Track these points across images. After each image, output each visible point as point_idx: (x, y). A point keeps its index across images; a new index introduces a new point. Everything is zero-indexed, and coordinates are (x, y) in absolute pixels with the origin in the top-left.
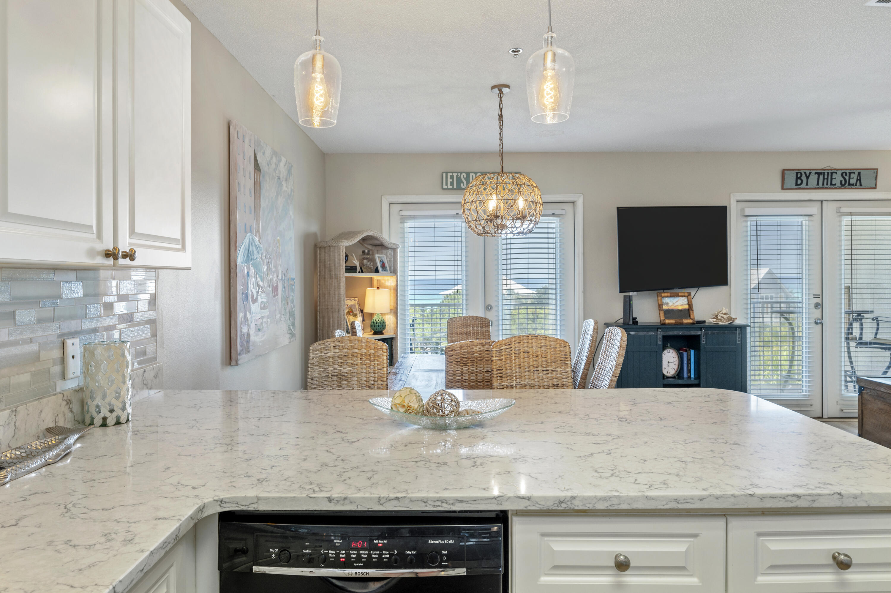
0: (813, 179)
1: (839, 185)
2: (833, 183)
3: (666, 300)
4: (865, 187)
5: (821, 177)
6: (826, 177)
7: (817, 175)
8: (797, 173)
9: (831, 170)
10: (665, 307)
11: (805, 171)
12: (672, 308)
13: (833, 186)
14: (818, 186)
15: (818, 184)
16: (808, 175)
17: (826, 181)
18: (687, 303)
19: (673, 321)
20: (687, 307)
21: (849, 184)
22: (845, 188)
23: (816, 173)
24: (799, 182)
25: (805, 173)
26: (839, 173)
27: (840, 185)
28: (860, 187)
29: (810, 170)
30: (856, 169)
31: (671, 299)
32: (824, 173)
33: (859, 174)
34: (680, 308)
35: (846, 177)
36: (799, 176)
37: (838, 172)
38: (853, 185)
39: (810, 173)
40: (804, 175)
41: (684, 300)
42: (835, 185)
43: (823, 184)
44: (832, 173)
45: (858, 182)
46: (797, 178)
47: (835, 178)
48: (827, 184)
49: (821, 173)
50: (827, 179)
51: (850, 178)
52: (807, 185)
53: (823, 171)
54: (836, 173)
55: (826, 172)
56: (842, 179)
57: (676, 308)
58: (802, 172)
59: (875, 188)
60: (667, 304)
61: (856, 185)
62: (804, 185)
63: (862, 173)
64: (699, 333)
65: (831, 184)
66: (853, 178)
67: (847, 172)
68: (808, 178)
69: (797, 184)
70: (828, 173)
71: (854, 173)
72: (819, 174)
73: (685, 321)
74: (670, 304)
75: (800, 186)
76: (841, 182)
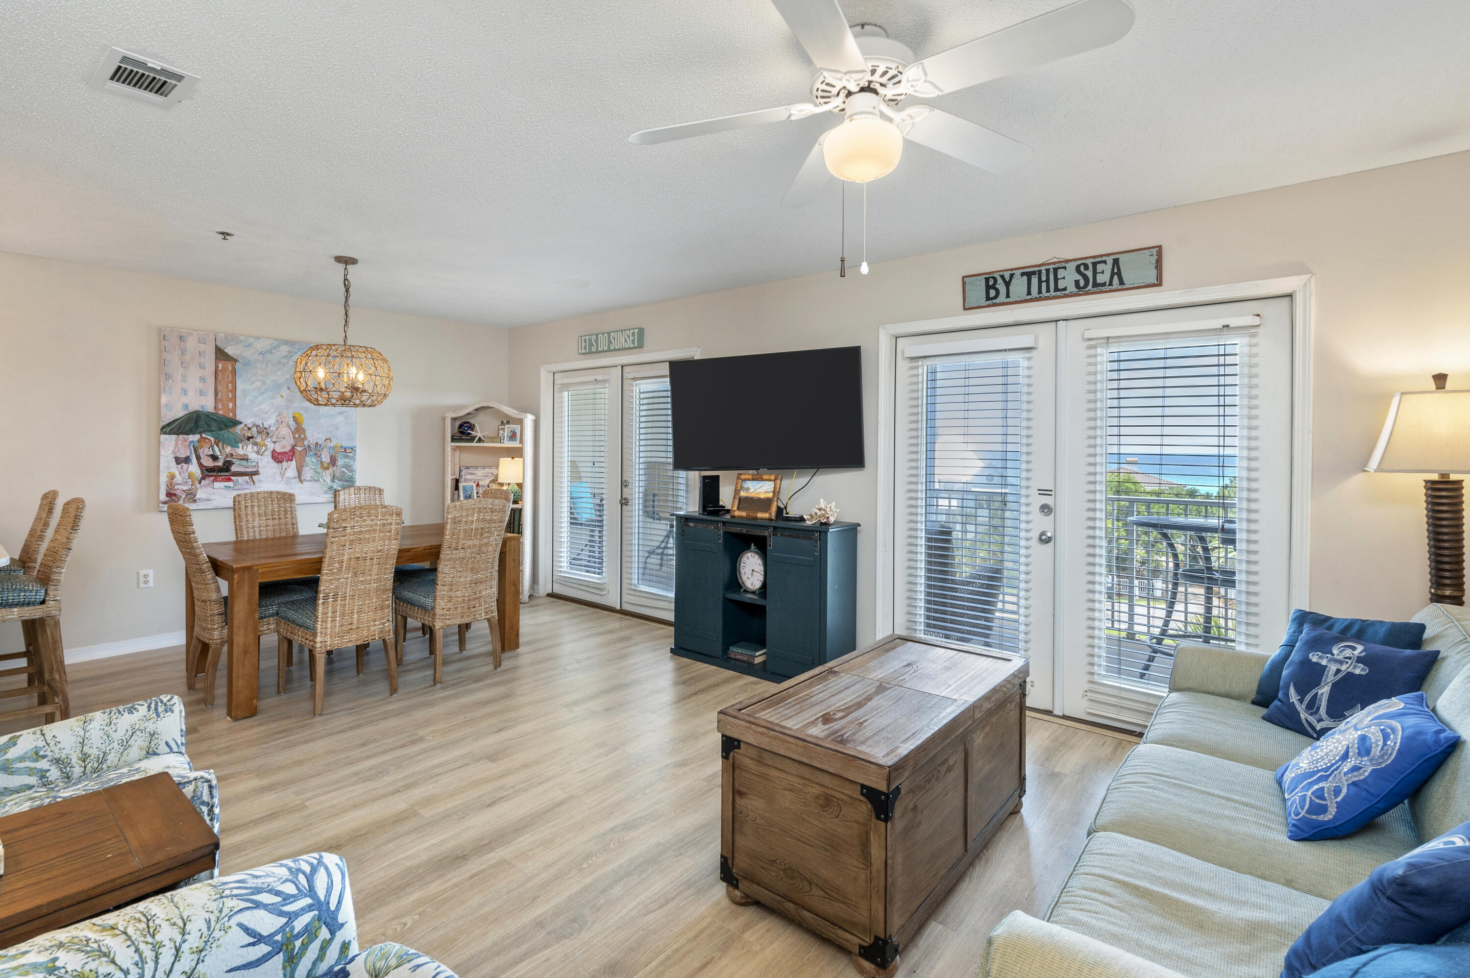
0: (1019, 286)
1: (1072, 288)
2: (1060, 287)
3: (749, 484)
4: (1131, 286)
5: (1035, 280)
6: (1044, 278)
7: (1025, 278)
8: (987, 280)
9: (1054, 263)
10: (743, 494)
11: (1001, 273)
12: (753, 495)
13: (1060, 293)
14: (1029, 297)
15: (1029, 293)
16: (1007, 280)
17: (1044, 285)
18: (772, 489)
19: (744, 514)
20: (770, 495)
21: (1095, 285)
22: (1087, 293)
23: (1023, 274)
24: (992, 293)
25: (1002, 277)
26: (1072, 266)
27: (1075, 290)
28: (1120, 287)
29: (1012, 270)
30: (1108, 255)
31: (755, 483)
32: (1040, 272)
33: (1116, 262)
34: (762, 496)
35: (1086, 272)
36: (991, 282)
37: (1067, 265)
38: (1104, 284)
39: (1012, 276)
40: (1000, 280)
41: (770, 485)
42: (1065, 289)
43: (1040, 292)
44: (1056, 270)
45: (1116, 277)
46: (988, 288)
47: (1064, 278)
48: (1048, 291)
49: (1034, 273)
50: (1047, 281)
51: (1095, 273)
52: (1008, 296)
53: (1037, 269)
54: (1065, 268)
55: (1043, 268)
56: (1079, 277)
57: (757, 496)
58: (996, 275)
59: (1160, 284)
60: (748, 489)
61: (1111, 284)
62: (1002, 298)
63: (1122, 259)
64: (766, 534)
65: (1057, 289)
66: (1103, 272)
67: (1089, 262)
68: (1008, 284)
69: (988, 298)
70: (1048, 271)
71: (1105, 262)
72: (1029, 275)
73: (760, 515)
74: (752, 490)
75: (994, 301)
76: (1077, 283)
